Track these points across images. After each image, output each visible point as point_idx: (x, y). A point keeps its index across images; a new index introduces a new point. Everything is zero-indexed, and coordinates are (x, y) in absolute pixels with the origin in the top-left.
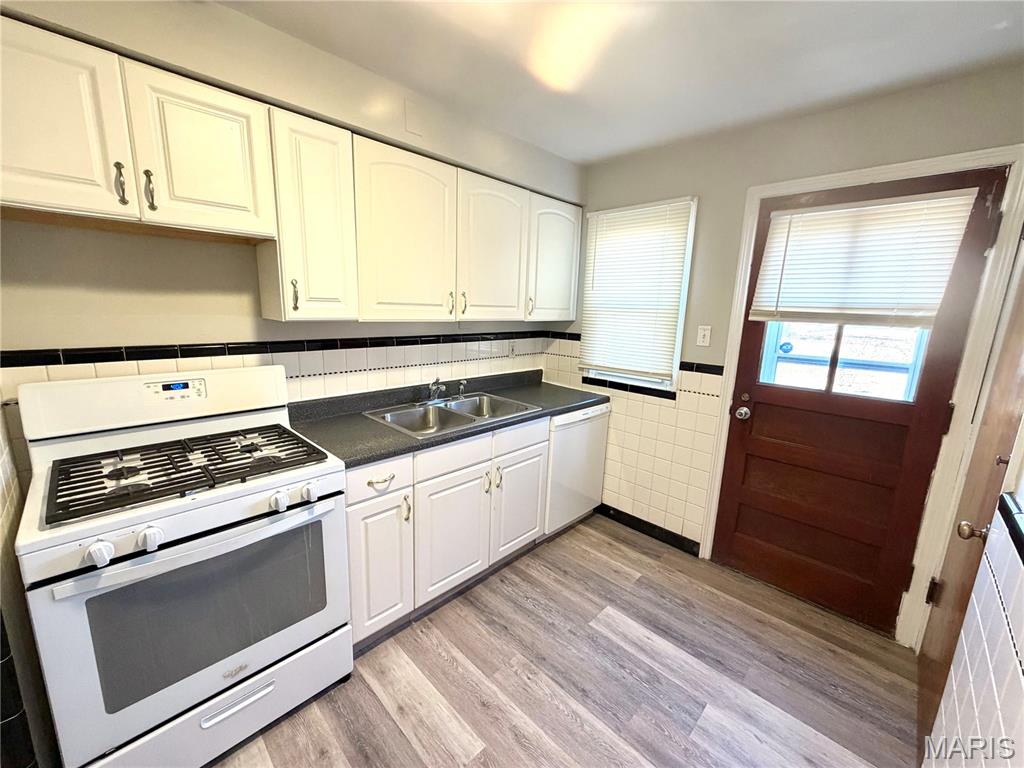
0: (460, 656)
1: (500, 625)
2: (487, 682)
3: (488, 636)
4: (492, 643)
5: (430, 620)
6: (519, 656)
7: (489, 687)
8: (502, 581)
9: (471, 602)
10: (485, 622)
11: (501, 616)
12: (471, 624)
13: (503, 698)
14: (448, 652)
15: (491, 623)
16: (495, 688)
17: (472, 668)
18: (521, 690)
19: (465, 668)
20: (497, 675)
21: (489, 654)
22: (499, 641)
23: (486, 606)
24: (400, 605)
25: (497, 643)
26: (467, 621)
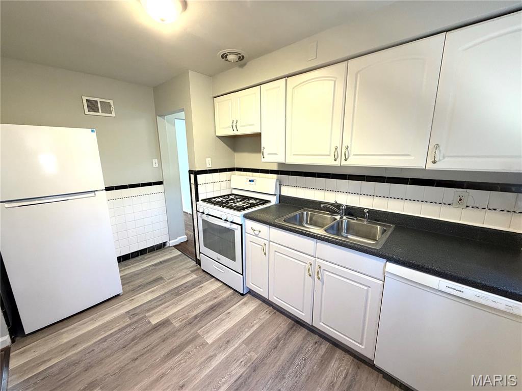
0: (255, 328)
1: (277, 345)
2: (240, 341)
3: (268, 339)
4: (264, 341)
5: (275, 313)
6: (256, 356)
7: (237, 343)
8: (316, 343)
9: (292, 328)
10: (278, 337)
11: (284, 344)
12: (275, 330)
13: (231, 350)
14: (256, 324)
15: (278, 339)
16: (236, 346)
17: (248, 334)
18: (235, 358)
19: (247, 332)
20: (244, 346)
21: (256, 341)
22: (265, 345)
23: (290, 336)
24: (261, 290)
25: (264, 345)
26: (277, 328)
